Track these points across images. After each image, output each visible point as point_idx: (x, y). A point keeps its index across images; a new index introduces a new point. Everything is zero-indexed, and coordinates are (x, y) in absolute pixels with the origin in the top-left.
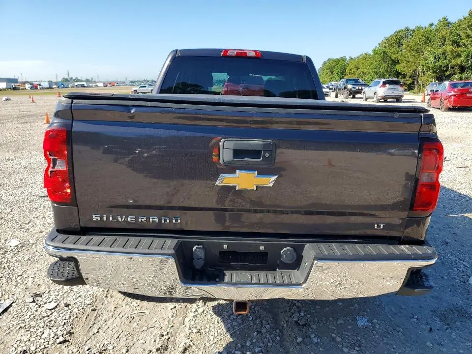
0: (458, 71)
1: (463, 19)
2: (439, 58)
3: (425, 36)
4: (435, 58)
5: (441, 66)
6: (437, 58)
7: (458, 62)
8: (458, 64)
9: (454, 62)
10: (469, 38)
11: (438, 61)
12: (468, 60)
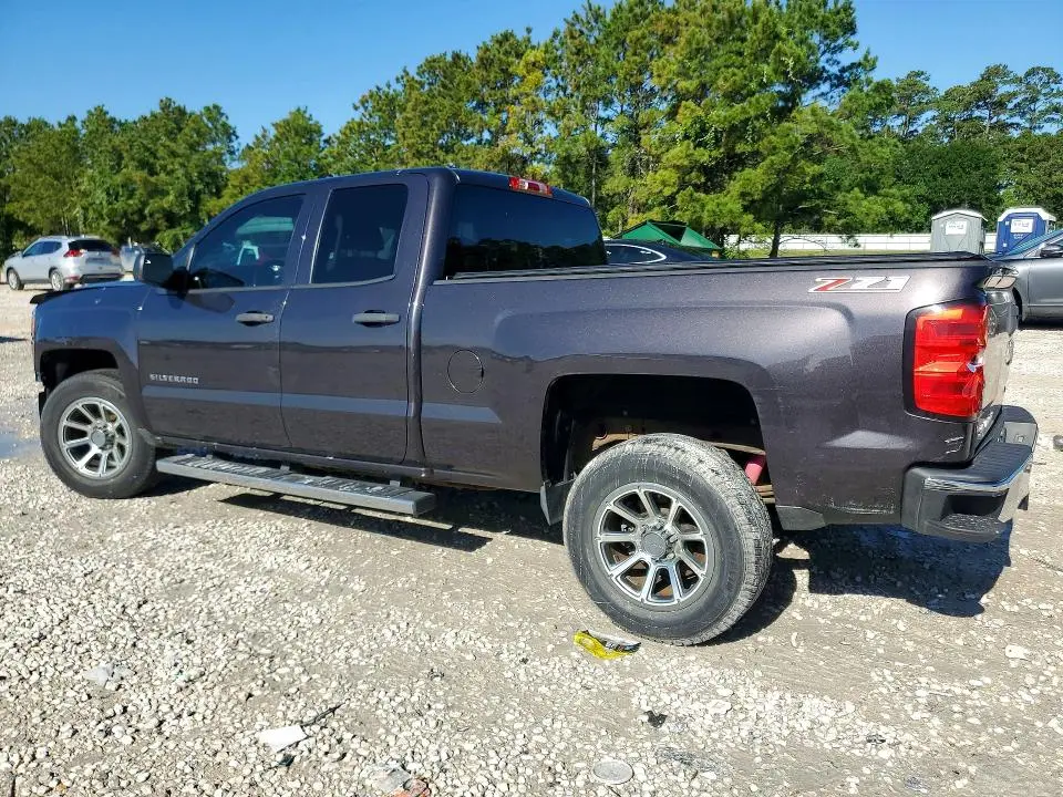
0: (163, 223)
1: (148, 115)
2: (118, 193)
3: (68, 143)
4: (108, 194)
5: (125, 213)
6: (112, 195)
7: (165, 206)
8: (164, 209)
9: (154, 204)
10: (175, 157)
11: (116, 199)
12: (183, 203)
